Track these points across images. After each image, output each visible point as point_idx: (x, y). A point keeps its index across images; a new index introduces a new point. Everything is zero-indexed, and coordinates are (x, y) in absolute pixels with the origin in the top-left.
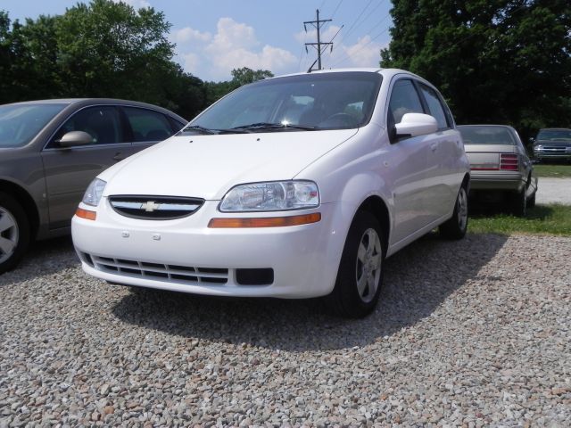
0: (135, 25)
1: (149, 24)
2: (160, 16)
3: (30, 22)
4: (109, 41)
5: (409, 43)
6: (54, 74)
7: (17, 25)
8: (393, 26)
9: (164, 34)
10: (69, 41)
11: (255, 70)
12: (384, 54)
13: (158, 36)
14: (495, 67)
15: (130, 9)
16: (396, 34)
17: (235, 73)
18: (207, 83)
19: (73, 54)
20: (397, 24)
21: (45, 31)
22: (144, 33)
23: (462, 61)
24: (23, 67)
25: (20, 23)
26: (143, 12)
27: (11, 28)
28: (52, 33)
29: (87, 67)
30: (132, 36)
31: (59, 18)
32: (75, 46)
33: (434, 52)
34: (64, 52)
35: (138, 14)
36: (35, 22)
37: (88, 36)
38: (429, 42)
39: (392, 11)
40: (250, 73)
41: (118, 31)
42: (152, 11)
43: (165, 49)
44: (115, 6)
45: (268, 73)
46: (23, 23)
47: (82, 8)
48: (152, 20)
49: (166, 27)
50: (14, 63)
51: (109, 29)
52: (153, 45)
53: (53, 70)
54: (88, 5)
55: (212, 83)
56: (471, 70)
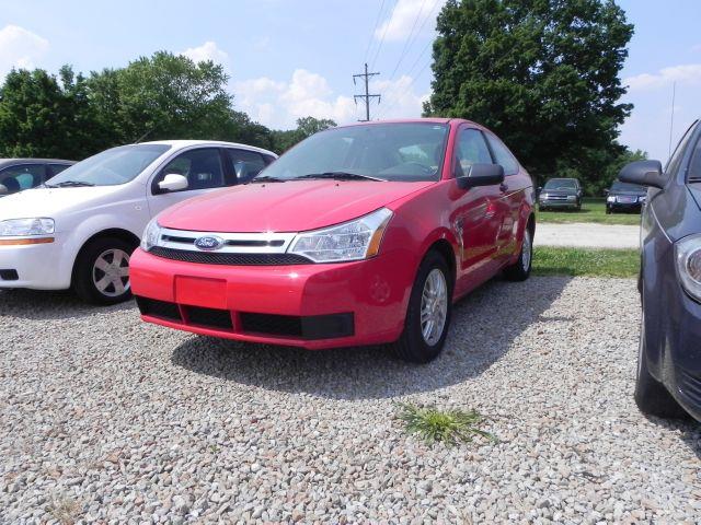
0: (195, 77)
1: (208, 76)
2: (218, 69)
3: (95, 75)
4: (170, 93)
5: (447, 96)
6: (115, 124)
7: (80, 78)
8: (434, 79)
9: (222, 86)
10: (131, 93)
11: (319, 119)
12: (426, 106)
13: (217, 88)
14: (521, 120)
15: (190, 62)
16: (438, 87)
17: (301, 122)
18: (275, 132)
19: (134, 105)
20: (438, 78)
21: (109, 84)
22: (203, 84)
23: (491, 114)
24: (86, 117)
25: (83, 76)
26: (202, 65)
27: (75, 81)
28: (115, 86)
29: (148, 118)
30: (193, 88)
31: (123, 72)
32: (136, 98)
33: (467, 105)
34: (125, 103)
35: (197, 67)
36: (100, 74)
37: (148, 88)
38: (462, 95)
39: (433, 66)
40: (315, 122)
41: (179, 83)
42: (211, 64)
43: (223, 101)
44: (175, 60)
45: (331, 122)
46: (87, 75)
47: (144, 62)
48: (211, 73)
49: (224, 80)
50: (78, 114)
51: (169, 82)
52: (212, 96)
53: (116, 120)
54: (150, 59)
55: (280, 132)
56: (499, 122)
